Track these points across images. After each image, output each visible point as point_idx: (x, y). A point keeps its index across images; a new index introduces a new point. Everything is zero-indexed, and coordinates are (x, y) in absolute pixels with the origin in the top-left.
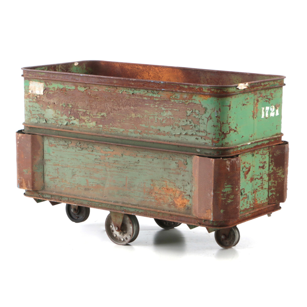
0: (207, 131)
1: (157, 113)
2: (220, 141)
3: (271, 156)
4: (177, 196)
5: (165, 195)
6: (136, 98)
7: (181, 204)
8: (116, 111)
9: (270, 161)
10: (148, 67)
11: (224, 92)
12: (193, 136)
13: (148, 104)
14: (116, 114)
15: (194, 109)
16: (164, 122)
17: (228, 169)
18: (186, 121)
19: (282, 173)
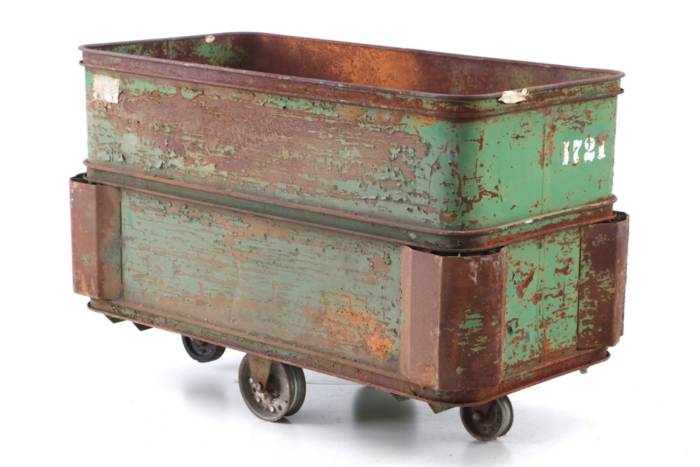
0: (431, 194)
1: (330, 151)
2: (458, 218)
3: (584, 246)
4: (371, 329)
5: (348, 325)
6: (292, 118)
7: (379, 347)
8: (253, 143)
9: (582, 258)
10: (350, 48)
11: (467, 110)
12: (403, 204)
13: (313, 132)
14: (254, 150)
15: (404, 146)
16: (345, 171)
17: (473, 278)
18: (389, 171)
19: (610, 283)
